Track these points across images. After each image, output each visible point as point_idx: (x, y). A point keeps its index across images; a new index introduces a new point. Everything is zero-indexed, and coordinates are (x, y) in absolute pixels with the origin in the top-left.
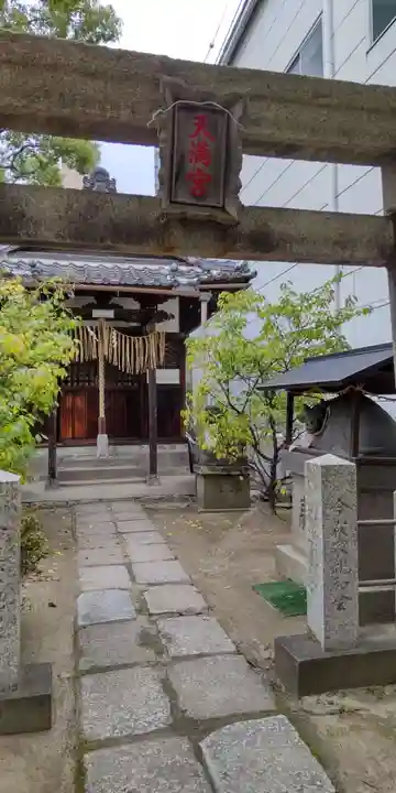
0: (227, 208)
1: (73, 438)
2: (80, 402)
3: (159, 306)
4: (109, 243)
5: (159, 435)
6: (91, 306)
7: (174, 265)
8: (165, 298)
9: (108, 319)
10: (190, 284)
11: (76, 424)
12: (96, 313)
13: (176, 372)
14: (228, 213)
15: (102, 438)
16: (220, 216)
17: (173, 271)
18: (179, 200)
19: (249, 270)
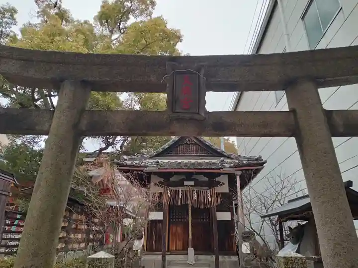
0: (200, 113)
1: (176, 249)
2: (179, 230)
3: (216, 179)
4: (144, 131)
5: (219, 250)
6: (184, 180)
7: (222, 159)
8: (219, 175)
9: (191, 186)
10: (230, 167)
11: (177, 241)
12: (186, 183)
13: (229, 214)
14: (200, 115)
15: (191, 250)
16: (196, 117)
17: (222, 161)
18: (177, 111)
19: (262, 160)
